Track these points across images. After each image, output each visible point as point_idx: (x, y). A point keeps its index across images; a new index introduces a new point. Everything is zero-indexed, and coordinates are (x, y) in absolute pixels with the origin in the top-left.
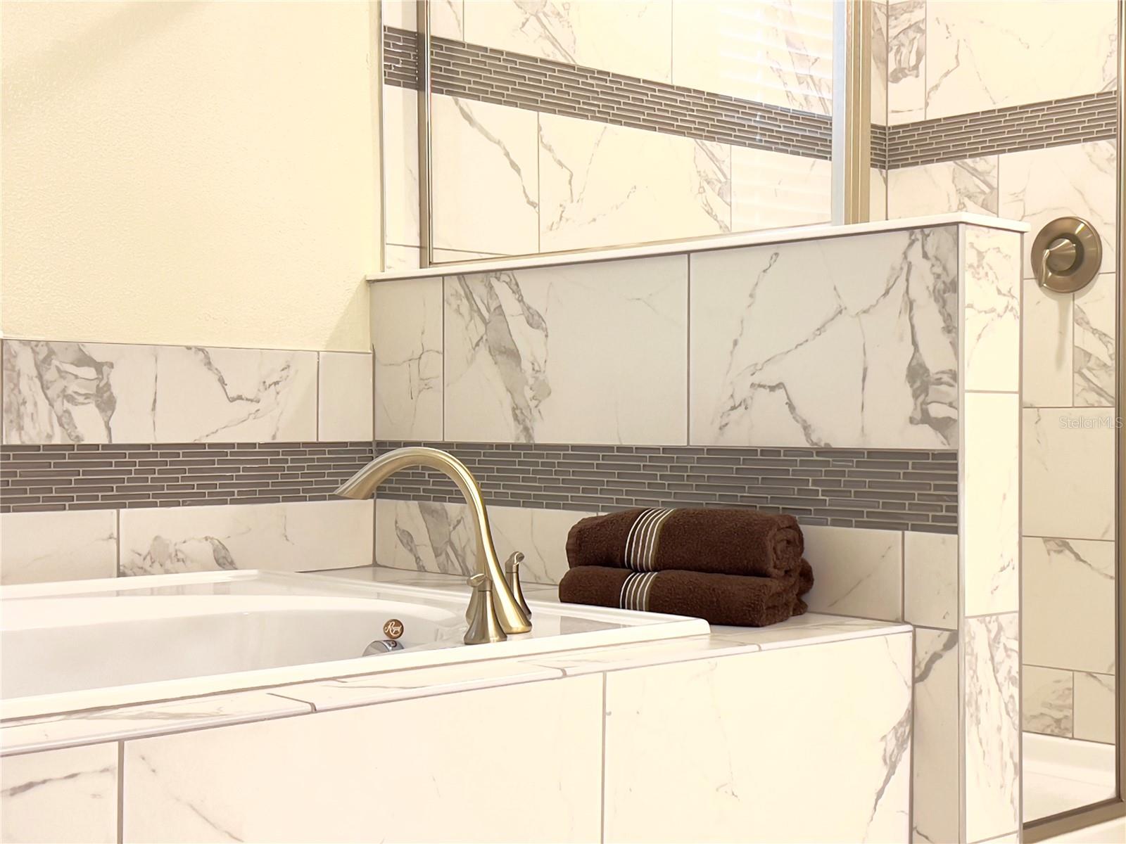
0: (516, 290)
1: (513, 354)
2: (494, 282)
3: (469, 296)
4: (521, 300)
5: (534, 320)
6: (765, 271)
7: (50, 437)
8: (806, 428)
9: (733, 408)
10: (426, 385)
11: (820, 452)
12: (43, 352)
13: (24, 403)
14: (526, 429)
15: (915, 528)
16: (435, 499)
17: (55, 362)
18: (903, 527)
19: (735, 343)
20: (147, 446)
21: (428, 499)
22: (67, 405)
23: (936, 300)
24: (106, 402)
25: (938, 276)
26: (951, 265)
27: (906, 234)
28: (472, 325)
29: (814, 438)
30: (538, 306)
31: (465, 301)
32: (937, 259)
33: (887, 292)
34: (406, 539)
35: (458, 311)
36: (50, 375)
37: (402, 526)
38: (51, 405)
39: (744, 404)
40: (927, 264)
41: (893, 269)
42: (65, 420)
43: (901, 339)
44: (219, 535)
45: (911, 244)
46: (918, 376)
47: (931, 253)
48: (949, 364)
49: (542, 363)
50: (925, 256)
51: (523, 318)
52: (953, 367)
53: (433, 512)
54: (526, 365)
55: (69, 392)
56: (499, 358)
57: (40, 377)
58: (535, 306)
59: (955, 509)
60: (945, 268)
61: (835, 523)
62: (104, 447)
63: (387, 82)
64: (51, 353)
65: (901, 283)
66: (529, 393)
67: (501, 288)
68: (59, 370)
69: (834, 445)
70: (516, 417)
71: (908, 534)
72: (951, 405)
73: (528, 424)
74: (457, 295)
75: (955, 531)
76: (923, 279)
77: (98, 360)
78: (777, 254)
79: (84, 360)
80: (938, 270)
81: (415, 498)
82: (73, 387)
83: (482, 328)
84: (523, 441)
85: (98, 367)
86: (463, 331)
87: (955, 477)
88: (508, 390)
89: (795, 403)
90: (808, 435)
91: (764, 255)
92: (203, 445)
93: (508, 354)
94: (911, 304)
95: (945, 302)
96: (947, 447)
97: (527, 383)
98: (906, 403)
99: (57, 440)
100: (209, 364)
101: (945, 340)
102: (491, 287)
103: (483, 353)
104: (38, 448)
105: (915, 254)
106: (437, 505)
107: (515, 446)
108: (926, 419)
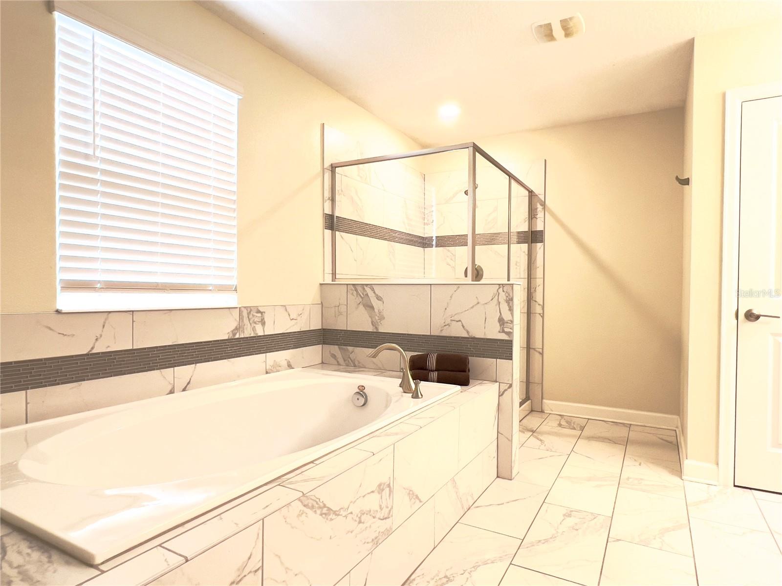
0: (373, 290)
1: (372, 307)
2: (365, 287)
3: (356, 290)
4: (374, 293)
5: (379, 298)
6: (455, 291)
7: (250, 334)
8: (468, 332)
9: (445, 326)
10: (340, 313)
11: (472, 338)
12: (249, 310)
13: (245, 325)
14: (376, 328)
15: (499, 358)
16: (344, 345)
17: (252, 313)
18: (497, 358)
19: (446, 309)
20: (272, 335)
21: (341, 345)
22: (255, 325)
23: (507, 302)
24: (263, 323)
25: (507, 297)
26: (511, 294)
27: (498, 285)
28: (357, 298)
29: (470, 335)
30: (380, 294)
31: (355, 292)
32: (507, 292)
33: (492, 299)
34: (334, 356)
35: (352, 294)
36: (251, 316)
37: (332, 352)
38: (251, 325)
39: (448, 325)
40: (504, 293)
41: (494, 294)
42: (254, 329)
43: (496, 312)
44: (288, 358)
45: (499, 288)
46: (501, 321)
47: (505, 291)
48: (510, 318)
49: (382, 310)
50: (503, 291)
51: (375, 298)
52: (511, 319)
53: (343, 349)
54: (376, 310)
55: (255, 321)
56: (367, 308)
57: (248, 317)
58: (379, 295)
59: (512, 354)
60: (509, 295)
61: (476, 356)
62: (263, 336)
63: (326, 229)
64: (251, 310)
65: (496, 297)
66: (377, 318)
67: (368, 290)
68: (253, 315)
69: (476, 337)
70: (372, 324)
71: (498, 360)
72: (511, 329)
73: (377, 326)
74: (352, 290)
75: (512, 359)
76: (503, 297)
77: (262, 311)
78: (459, 287)
79: (259, 312)
80: (507, 295)
81: (336, 345)
82: (256, 320)
83: (361, 300)
84: (375, 331)
85: (262, 313)
86: (353, 300)
87: (512, 346)
88: (370, 317)
89: (464, 325)
90: (468, 334)
91: (456, 287)
92: (285, 333)
93: (370, 307)
94: (499, 303)
95: (509, 303)
96: (509, 339)
97: (376, 315)
98: (498, 327)
99: (252, 335)
100: (286, 310)
101: (509, 313)
102: (364, 289)
103: (361, 306)
104: (247, 338)
105: (501, 290)
106: (345, 347)
107: (372, 332)
108: (503, 331)
